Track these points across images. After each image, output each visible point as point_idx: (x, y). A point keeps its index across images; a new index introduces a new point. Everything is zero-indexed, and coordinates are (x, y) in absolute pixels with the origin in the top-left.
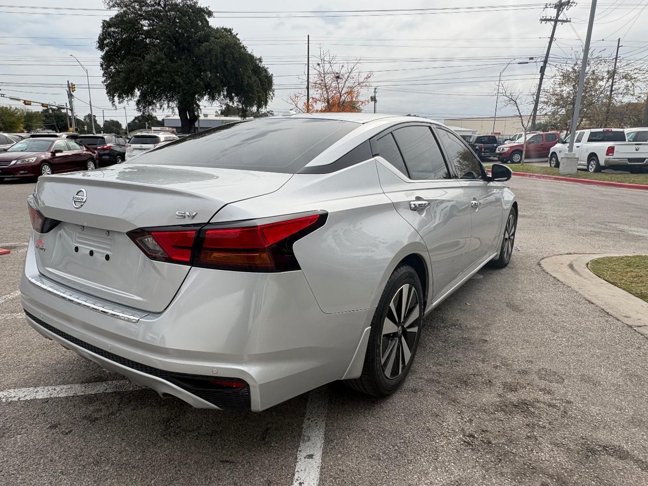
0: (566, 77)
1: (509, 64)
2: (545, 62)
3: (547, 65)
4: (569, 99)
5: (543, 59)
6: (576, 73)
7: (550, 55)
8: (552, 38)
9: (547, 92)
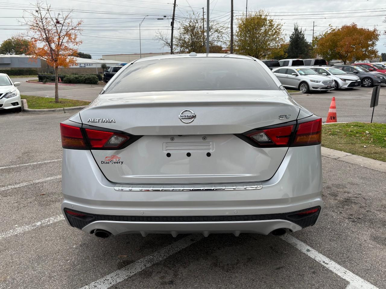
0: (186, 30)
1: (144, 19)
2: (173, 19)
3: (175, 21)
4: (189, 43)
5: (172, 18)
6: (191, 27)
7: (175, 15)
8: (175, 4)
9: (176, 38)
